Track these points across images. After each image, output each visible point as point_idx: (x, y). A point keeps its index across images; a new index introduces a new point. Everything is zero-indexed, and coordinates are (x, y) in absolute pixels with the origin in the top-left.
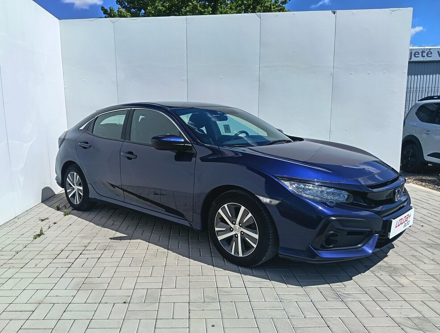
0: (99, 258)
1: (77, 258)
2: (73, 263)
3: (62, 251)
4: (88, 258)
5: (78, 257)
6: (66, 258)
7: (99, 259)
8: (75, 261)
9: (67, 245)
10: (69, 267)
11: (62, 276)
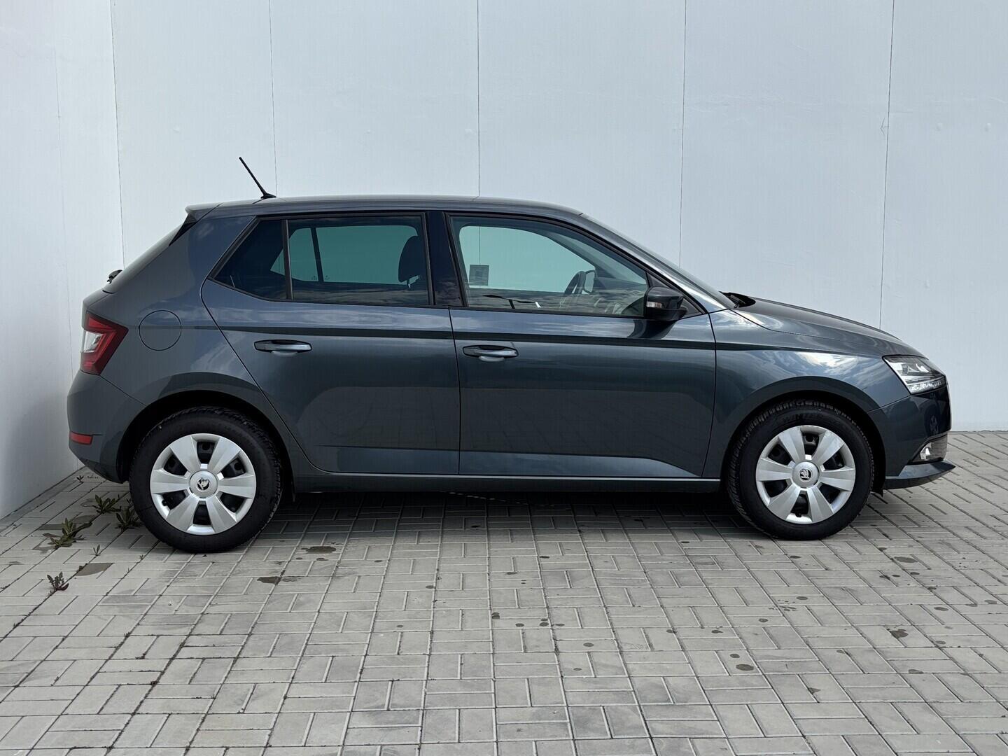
2: (163, 672)
3: (126, 637)
4: (204, 658)
5: (175, 656)
6: (141, 658)
10: (154, 684)
11: (137, 709)
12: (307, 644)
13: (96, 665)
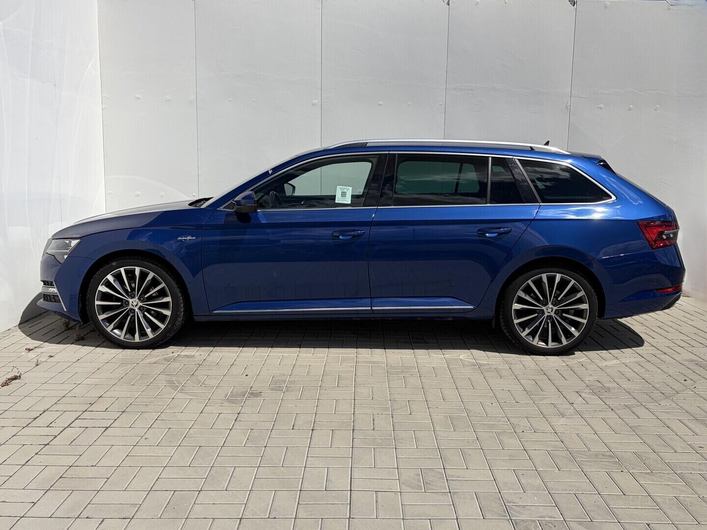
0: (107, 428)
1: (68, 427)
2: (56, 436)
3: (44, 411)
4: (87, 428)
5: (69, 425)
6: (47, 427)
7: (106, 430)
8: (61, 432)
9: (59, 401)
10: (46, 445)
11: (27, 462)
12: (156, 419)
13: (15, 430)
